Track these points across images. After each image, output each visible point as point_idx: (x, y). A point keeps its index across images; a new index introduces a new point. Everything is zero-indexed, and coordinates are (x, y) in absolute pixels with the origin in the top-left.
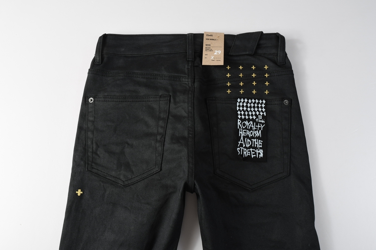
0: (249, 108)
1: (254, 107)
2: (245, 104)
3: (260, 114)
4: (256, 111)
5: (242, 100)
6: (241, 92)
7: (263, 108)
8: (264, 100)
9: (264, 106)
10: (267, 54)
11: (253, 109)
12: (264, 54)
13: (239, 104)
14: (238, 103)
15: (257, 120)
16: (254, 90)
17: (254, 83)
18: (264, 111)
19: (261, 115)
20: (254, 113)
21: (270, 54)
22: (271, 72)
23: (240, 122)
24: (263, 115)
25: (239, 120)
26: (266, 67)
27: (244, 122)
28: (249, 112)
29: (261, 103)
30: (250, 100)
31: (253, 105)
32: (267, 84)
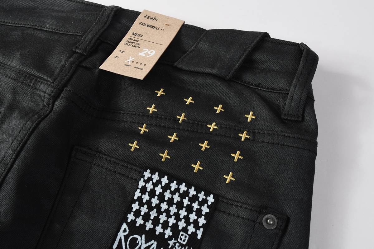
0: (165, 203)
1: (180, 205)
2: (158, 190)
3: (185, 230)
4: (181, 217)
5: (156, 177)
6: (162, 157)
7: (203, 217)
8: (212, 196)
9: (208, 210)
10: (265, 88)
11: (176, 210)
12: (258, 86)
13: (144, 184)
14: (142, 179)
15: (171, 243)
16: (199, 163)
17: (204, 146)
18: (200, 225)
19: (190, 233)
20: (172, 221)
21: (272, 89)
22: (256, 131)
23: (126, 234)
24: (194, 234)
25: (124, 226)
26: (250, 117)
27: (136, 236)
28: (162, 213)
29: (200, 200)
30: (175, 182)
31: (179, 199)
32: (237, 156)
